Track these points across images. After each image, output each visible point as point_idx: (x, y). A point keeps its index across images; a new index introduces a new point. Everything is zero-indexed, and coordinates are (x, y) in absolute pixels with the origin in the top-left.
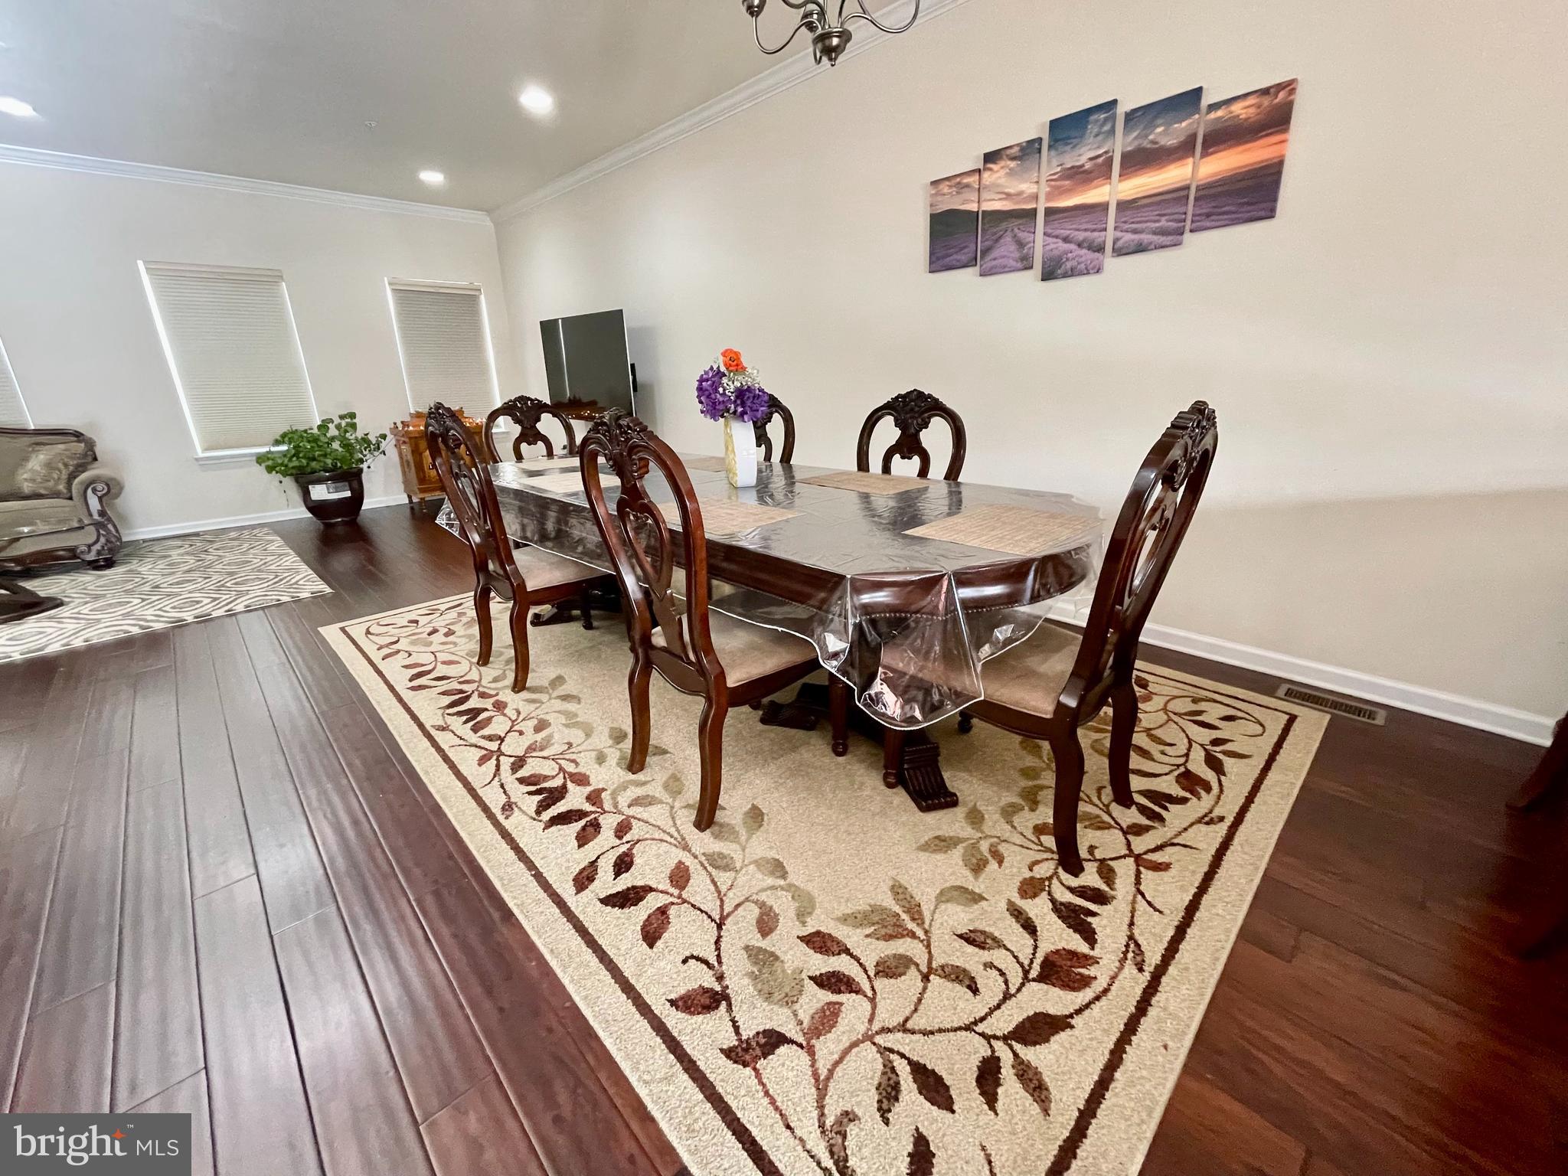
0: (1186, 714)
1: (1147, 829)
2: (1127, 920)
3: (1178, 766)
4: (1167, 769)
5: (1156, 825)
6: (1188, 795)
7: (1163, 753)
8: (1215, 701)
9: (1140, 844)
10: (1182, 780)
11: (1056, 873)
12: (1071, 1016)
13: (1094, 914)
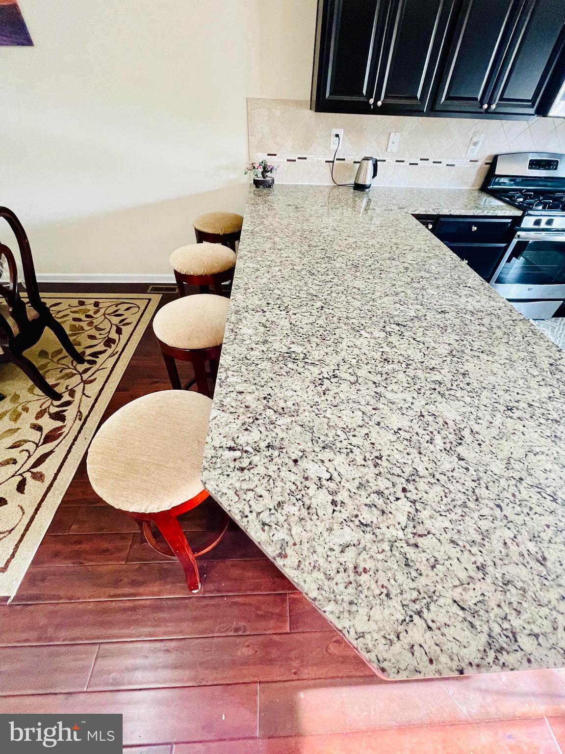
0: (112, 313)
1: (90, 368)
2: (78, 406)
3: (105, 338)
4: (100, 340)
5: (93, 366)
6: (107, 348)
7: (100, 334)
8: (124, 303)
9: (85, 376)
10: (106, 343)
11: (52, 404)
12: (54, 449)
13: (65, 411)
